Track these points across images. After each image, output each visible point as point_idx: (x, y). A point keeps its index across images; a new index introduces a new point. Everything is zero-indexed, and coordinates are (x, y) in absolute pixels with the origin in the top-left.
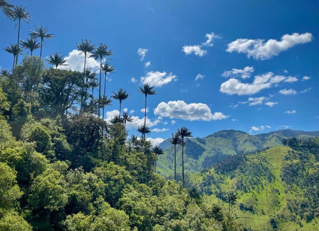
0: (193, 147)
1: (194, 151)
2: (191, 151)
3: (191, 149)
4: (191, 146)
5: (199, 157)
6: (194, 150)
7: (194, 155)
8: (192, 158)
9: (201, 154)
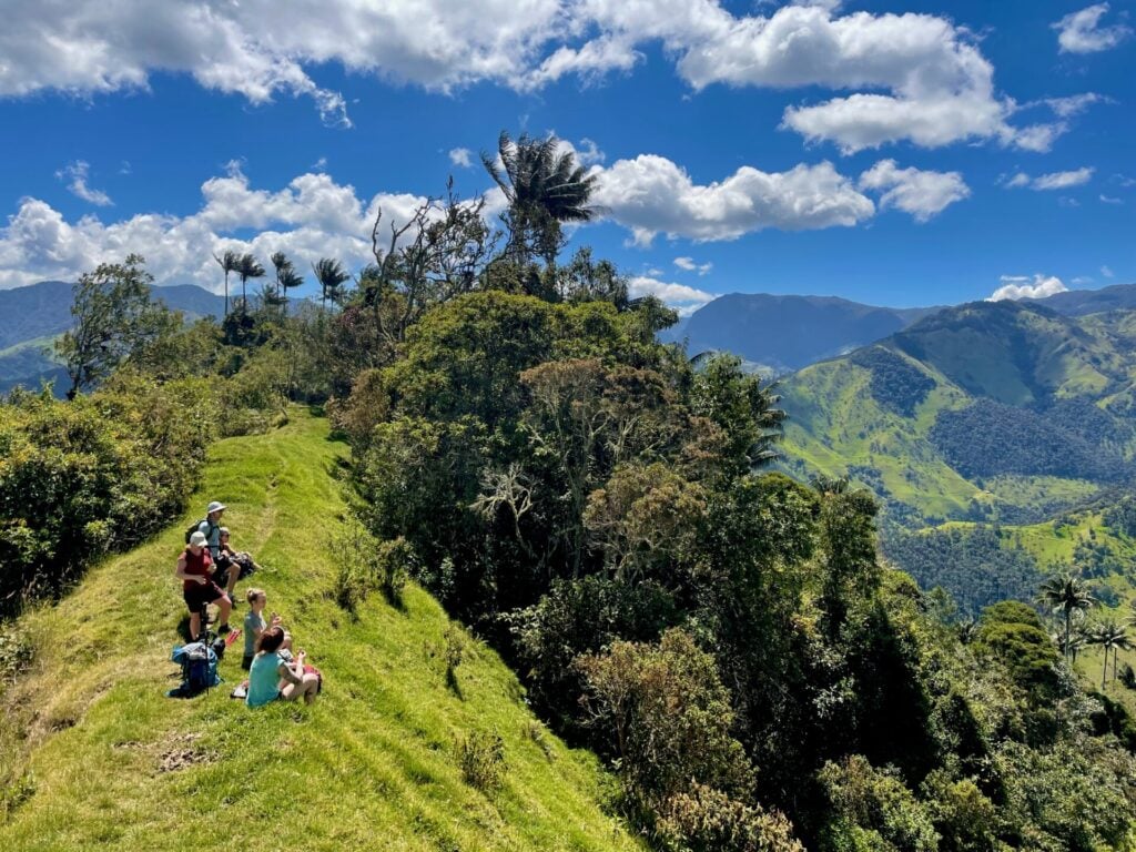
0: (895, 375)
1: (901, 389)
2: (891, 389)
3: (888, 383)
4: (890, 370)
5: (918, 407)
6: (901, 385)
7: (902, 404)
8: (895, 412)
9: (921, 398)
